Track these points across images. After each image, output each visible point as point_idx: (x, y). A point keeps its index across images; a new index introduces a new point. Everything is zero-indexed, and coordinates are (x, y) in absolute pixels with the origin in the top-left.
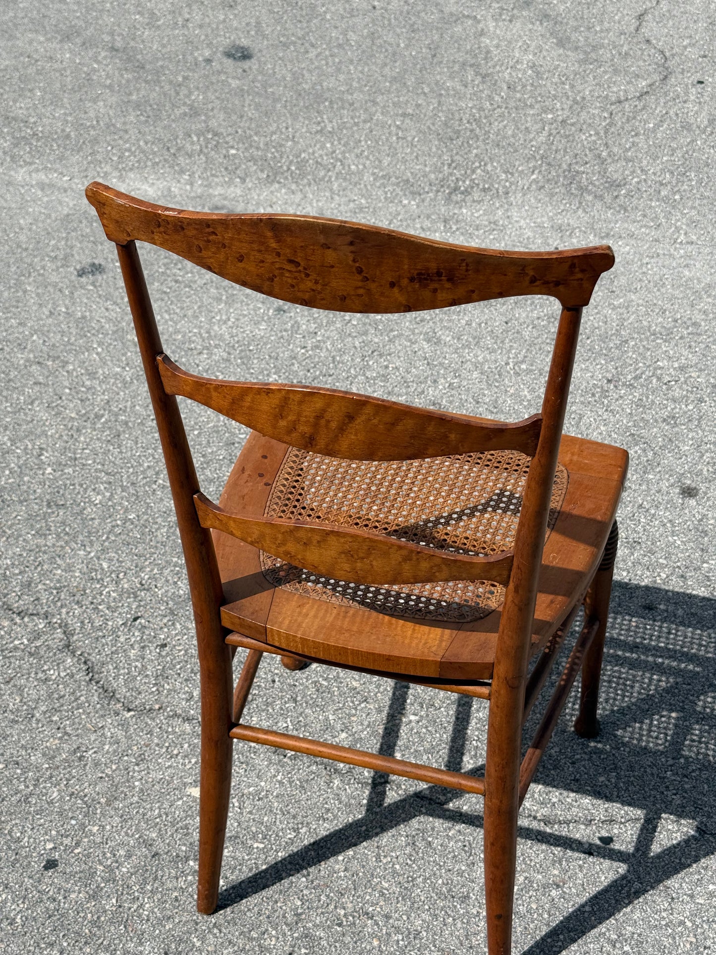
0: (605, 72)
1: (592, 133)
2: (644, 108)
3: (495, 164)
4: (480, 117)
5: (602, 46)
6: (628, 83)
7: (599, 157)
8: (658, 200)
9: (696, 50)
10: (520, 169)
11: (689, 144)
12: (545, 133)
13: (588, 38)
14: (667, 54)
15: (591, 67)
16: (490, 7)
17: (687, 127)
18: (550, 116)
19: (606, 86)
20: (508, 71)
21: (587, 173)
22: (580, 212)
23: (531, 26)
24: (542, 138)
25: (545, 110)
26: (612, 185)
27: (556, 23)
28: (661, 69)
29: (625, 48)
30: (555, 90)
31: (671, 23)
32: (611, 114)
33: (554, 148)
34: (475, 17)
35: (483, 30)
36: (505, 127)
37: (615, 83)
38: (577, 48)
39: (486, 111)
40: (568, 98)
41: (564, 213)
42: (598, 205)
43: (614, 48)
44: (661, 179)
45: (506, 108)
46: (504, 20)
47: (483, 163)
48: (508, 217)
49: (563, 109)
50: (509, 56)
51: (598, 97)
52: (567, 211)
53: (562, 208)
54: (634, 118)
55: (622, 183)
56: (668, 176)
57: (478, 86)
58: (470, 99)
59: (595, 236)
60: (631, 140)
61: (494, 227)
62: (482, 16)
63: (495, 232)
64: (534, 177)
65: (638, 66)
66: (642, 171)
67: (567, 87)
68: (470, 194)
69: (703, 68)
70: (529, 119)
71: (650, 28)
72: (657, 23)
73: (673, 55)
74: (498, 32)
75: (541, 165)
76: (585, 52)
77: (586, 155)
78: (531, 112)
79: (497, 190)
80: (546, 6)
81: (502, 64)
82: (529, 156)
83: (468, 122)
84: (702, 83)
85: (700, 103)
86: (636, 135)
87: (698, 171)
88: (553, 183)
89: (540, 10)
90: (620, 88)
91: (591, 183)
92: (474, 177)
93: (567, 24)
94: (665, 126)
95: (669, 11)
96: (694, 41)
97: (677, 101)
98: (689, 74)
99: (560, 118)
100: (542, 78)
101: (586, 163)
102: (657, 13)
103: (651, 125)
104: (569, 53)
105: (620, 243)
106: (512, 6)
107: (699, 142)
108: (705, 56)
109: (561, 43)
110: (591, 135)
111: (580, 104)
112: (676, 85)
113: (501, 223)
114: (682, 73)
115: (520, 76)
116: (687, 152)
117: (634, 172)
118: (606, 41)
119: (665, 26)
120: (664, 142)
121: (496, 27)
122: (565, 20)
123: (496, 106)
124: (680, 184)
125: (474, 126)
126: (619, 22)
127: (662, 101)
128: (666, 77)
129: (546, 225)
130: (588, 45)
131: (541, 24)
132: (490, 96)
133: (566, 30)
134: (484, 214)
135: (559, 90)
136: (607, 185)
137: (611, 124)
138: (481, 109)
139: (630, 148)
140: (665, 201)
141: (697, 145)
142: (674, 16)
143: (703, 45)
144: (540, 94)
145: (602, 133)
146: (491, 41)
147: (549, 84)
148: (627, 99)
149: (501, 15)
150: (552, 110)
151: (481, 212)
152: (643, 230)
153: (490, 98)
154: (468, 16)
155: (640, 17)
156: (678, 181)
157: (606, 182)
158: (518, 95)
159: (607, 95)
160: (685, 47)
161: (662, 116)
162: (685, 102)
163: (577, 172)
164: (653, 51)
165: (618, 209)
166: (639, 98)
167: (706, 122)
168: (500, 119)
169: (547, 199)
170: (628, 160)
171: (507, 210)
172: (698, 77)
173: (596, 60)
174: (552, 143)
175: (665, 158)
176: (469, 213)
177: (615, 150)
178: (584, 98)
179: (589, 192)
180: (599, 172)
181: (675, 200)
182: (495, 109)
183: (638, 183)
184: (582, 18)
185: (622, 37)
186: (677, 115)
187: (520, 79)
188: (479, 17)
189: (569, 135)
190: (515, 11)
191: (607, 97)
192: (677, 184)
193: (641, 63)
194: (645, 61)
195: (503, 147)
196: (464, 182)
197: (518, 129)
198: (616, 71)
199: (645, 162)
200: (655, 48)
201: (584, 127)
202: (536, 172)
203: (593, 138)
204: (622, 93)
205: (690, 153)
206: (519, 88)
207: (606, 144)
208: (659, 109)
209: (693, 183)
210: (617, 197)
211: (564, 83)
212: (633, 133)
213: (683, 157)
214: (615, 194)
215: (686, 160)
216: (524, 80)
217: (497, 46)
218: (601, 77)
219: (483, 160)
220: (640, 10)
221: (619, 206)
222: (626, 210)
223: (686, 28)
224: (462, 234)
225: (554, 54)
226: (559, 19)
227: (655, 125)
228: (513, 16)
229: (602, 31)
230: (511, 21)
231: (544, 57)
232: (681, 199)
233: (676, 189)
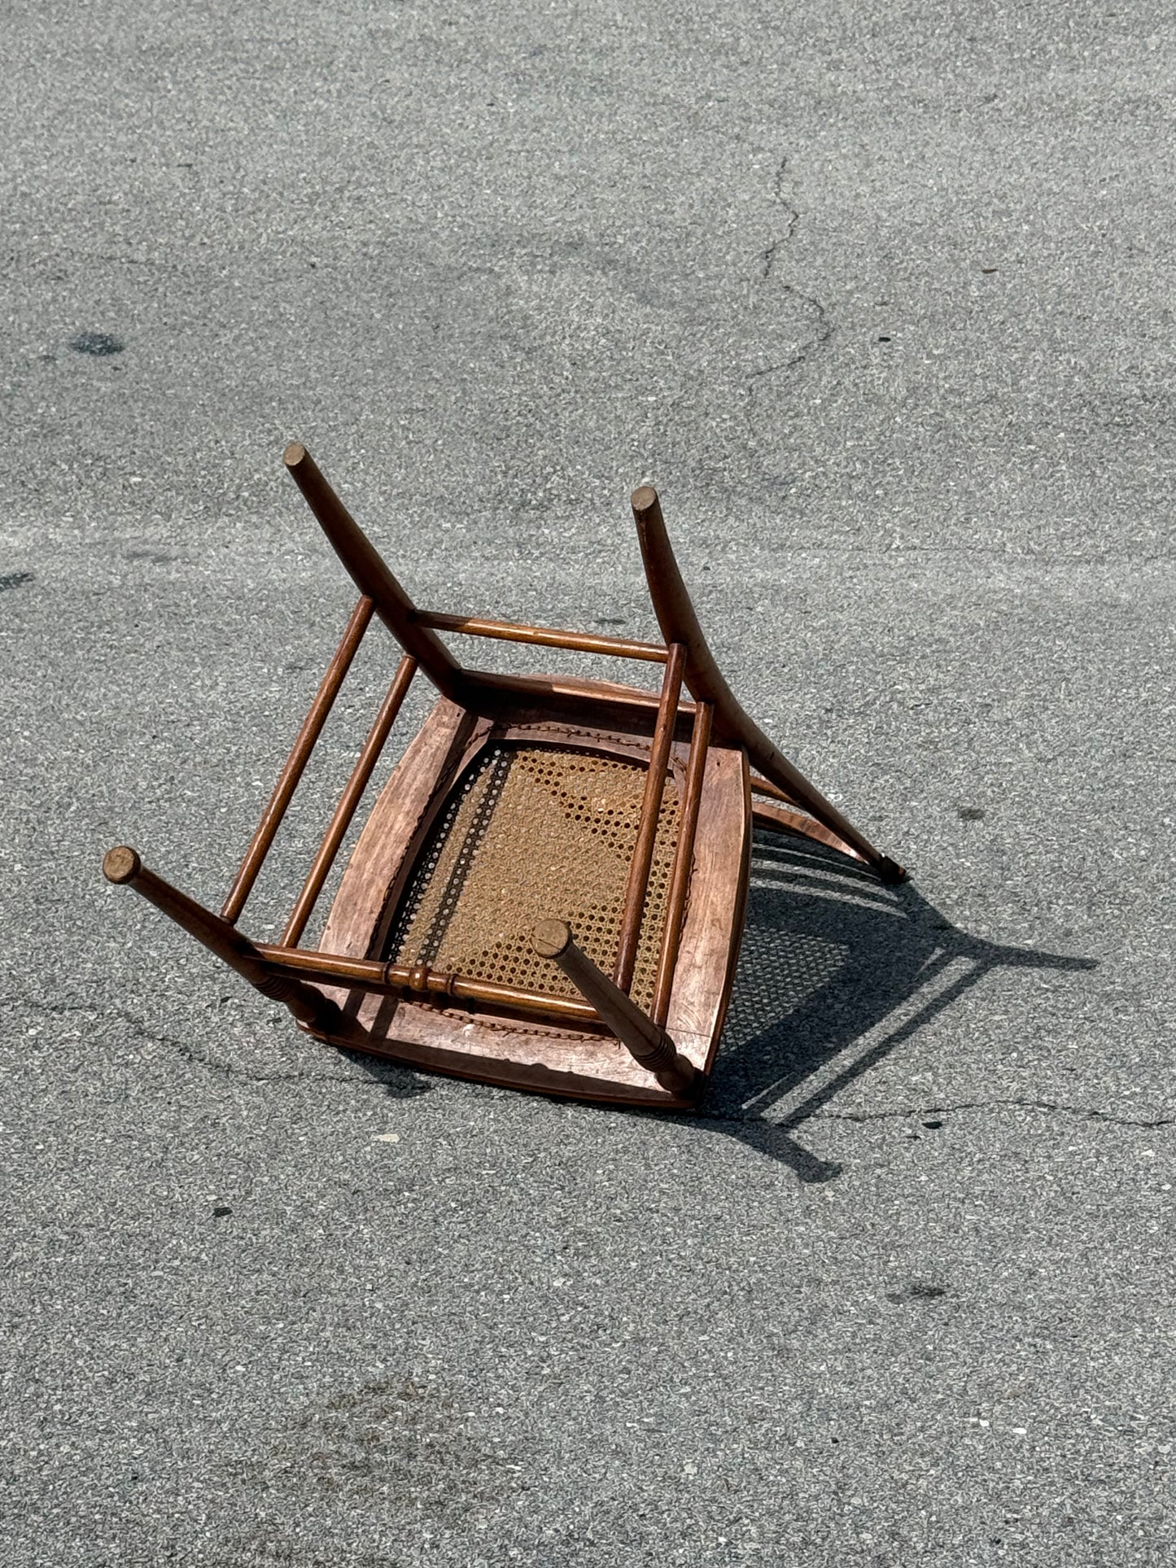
0: (728, 334)
1: (724, 416)
2: (801, 379)
3: (579, 467)
4: (537, 406)
5: (714, 299)
6: (768, 347)
7: (745, 448)
8: (850, 498)
9: (867, 296)
10: (621, 470)
11: (882, 421)
12: (650, 422)
13: (688, 289)
14: (823, 304)
15: (703, 328)
16: (513, 254)
17: (874, 400)
18: (652, 399)
19: (732, 353)
20: (567, 341)
21: (731, 470)
22: (731, 520)
23: (588, 278)
24: (647, 428)
25: (643, 391)
26: (773, 484)
27: (629, 271)
28: (816, 325)
29: (753, 299)
30: (650, 363)
31: (819, 261)
32: (751, 390)
33: (669, 440)
34: (491, 271)
35: (508, 287)
36: (582, 417)
37: (746, 347)
38: (673, 304)
39: (546, 398)
40: (675, 373)
41: (706, 524)
42: (757, 509)
43: (735, 300)
44: (848, 470)
45: (576, 392)
46: (540, 271)
47: (558, 468)
48: (619, 534)
49: (670, 388)
50: (563, 321)
51: (723, 369)
52: (711, 521)
53: (702, 516)
54: (790, 393)
55: (789, 479)
56: (858, 466)
57: (522, 366)
58: (514, 383)
59: (762, 548)
60: (790, 422)
61: (599, 547)
62: (502, 267)
63: (603, 554)
64: (646, 480)
65: (779, 323)
66: (816, 461)
67: (670, 358)
68: (548, 509)
69: (884, 320)
70: (618, 404)
71: (786, 268)
72: (798, 261)
73: (833, 305)
74: (535, 288)
75: (654, 465)
76: (688, 309)
77: (723, 447)
78: (620, 395)
79: (592, 500)
80: (607, 249)
81: (555, 332)
82: (631, 453)
83: (519, 414)
84: (887, 340)
85: (889, 367)
86: (797, 416)
87: (905, 456)
88: (679, 485)
89: (598, 254)
90: (755, 354)
91: (740, 482)
92: (548, 486)
93: (648, 271)
94: (840, 402)
95: (812, 243)
96: (863, 283)
97: (853, 367)
98: (864, 330)
99: (670, 401)
100: (625, 349)
101: (726, 457)
102: (793, 248)
103: (818, 401)
104: (661, 311)
105: (804, 555)
106: (549, 251)
107: (898, 419)
108: (885, 304)
109: (643, 299)
110: (724, 420)
111: (696, 380)
112: (846, 345)
113: (609, 542)
114: (853, 328)
115: (588, 347)
116: (882, 433)
117: (804, 464)
118: (719, 292)
119: (811, 265)
120: (843, 422)
121: (530, 282)
122: (644, 266)
123: (559, 390)
124: (880, 475)
125: (532, 420)
126: (735, 265)
127: (828, 368)
128: (827, 337)
129: (682, 540)
130: (691, 299)
131: (605, 274)
132: (545, 378)
133: (648, 280)
134: (578, 533)
135: (657, 362)
136: (766, 483)
137: (753, 404)
138: (536, 396)
139: (791, 433)
140: (862, 496)
141: (896, 422)
142: (822, 249)
143: (879, 288)
144: (627, 371)
145: (742, 416)
146: (527, 302)
147: (638, 356)
148: (771, 369)
149: (534, 265)
150: (652, 392)
151: (573, 530)
152: (835, 537)
153: (546, 380)
154: (478, 269)
155: (767, 254)
156: (876, 472)
157: (763, 480)
158: (592, 374)
159: (737, 364)
160: (851, 293)
161: (834, 388)
162: (865, 367)
163: (715, 470)
164: (798, 300)
165: (790, 513)
166: (791, 366)
167: (904, 392)
168: (571, 408)
169: (676, 507)
170: (791, 450)
171: (615, 525)
172: (879, 332)
173: (708, 319)
174: (665, 434)
175: (849, 444)
176: (554, 533)
177: (768, 437)
178: (701, 372)
179: (740, 495)
180: (749, 468)
181: (878, 497)
182: (559, 395)
183: (814, 478)
184: (671, 261)
185: (745, 284)
186: (856, 385)
187: (590, 352)
188: (496, 269)
189: (689, 423)
190: (555, 258)
191: (737, 368)
192: (875, 475)
193: (782, 319)
194: (788, 315)
195: (586, 444)
196: (534, 493)
197: (604, 419)
198: (744, 333)
199: (818, 450)
200: (801, 297)
201: (711, 410)
202: (648, 473)
203: (729, 423)
204: (761, 361)
205: (888, 434)
206: (592, 363)
207: (752, 429)
208: (825, 380)
209: (900, 473)
210: (784, 498)
211: (663, 353)
212: (791, 414)
213: (877, 439)
214: (782, 494)
215: (883, 443)
216: (595, 352)
217: (540, 309)
218: (722, 341)
219: (557, 464)
220: (765, 245)
221: (791, 509)
222: (802, 514)
223: (846, 266)
224: (551, 560)
225: (635, 314)
226: (633, 265)
227: (823, 401)
228: (554, 265)
229: (708, 278)
230: (552, 272)
231: (622, 320)
232: (886, 494)
233: (874, 483)
